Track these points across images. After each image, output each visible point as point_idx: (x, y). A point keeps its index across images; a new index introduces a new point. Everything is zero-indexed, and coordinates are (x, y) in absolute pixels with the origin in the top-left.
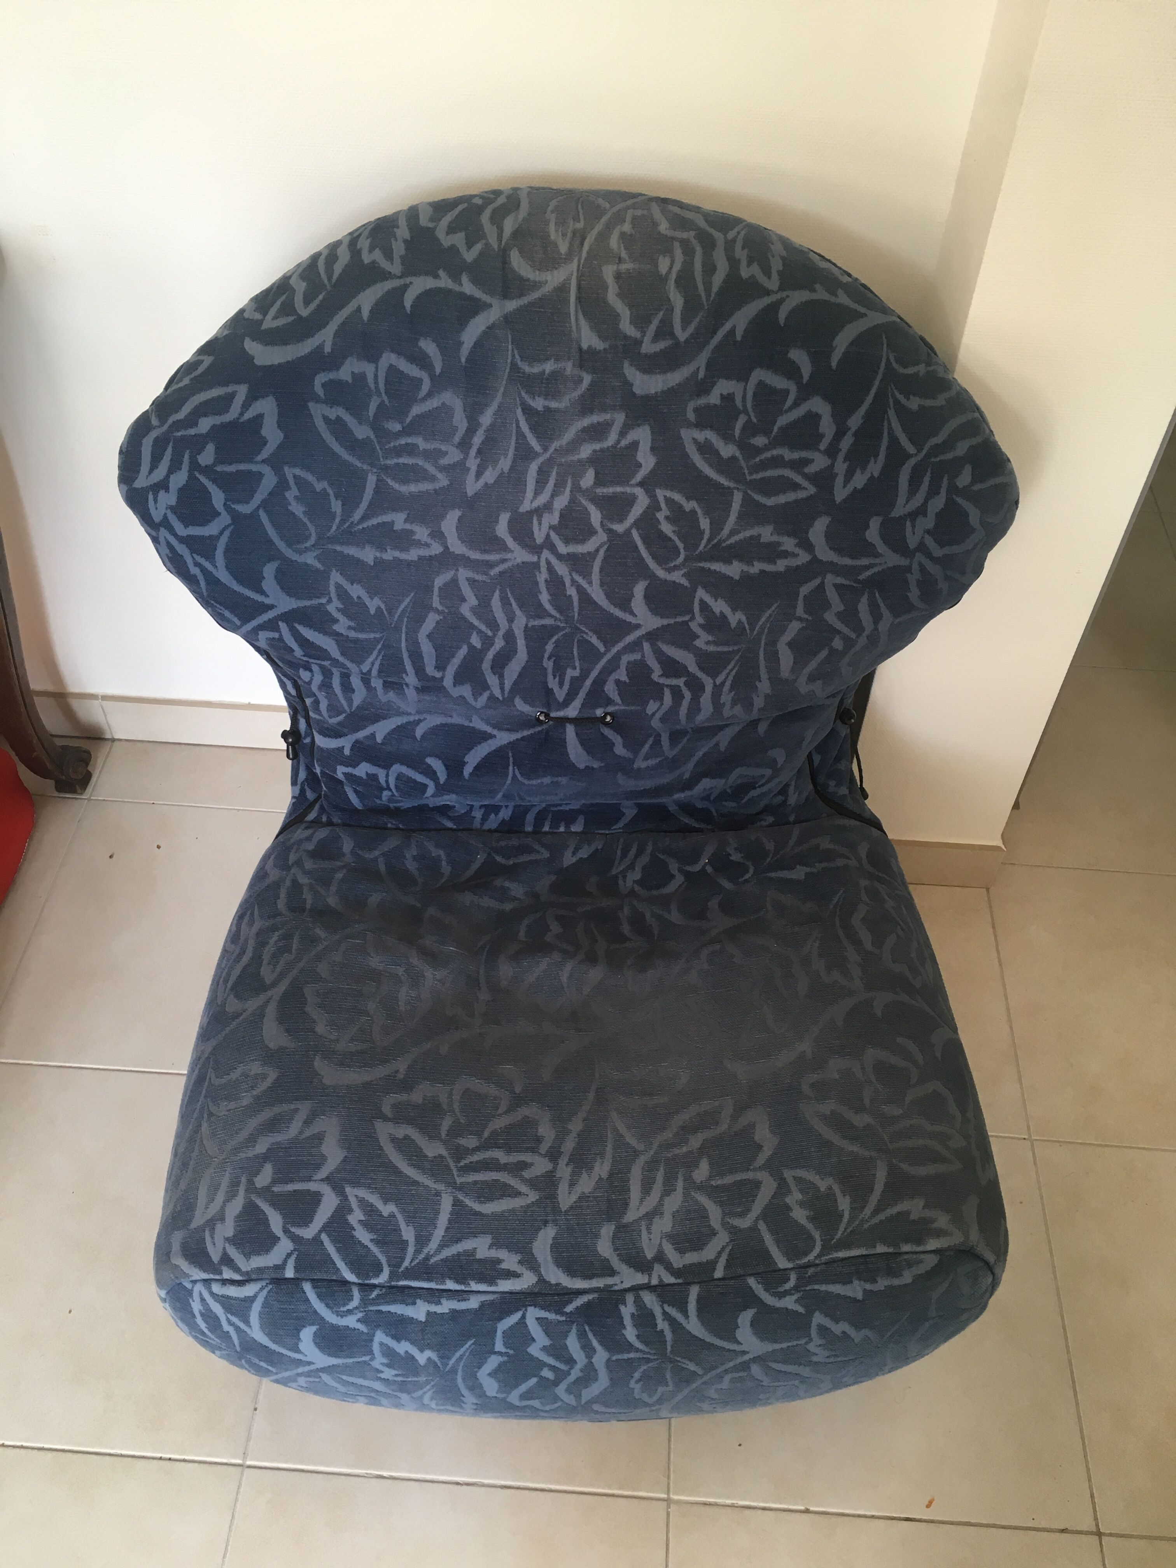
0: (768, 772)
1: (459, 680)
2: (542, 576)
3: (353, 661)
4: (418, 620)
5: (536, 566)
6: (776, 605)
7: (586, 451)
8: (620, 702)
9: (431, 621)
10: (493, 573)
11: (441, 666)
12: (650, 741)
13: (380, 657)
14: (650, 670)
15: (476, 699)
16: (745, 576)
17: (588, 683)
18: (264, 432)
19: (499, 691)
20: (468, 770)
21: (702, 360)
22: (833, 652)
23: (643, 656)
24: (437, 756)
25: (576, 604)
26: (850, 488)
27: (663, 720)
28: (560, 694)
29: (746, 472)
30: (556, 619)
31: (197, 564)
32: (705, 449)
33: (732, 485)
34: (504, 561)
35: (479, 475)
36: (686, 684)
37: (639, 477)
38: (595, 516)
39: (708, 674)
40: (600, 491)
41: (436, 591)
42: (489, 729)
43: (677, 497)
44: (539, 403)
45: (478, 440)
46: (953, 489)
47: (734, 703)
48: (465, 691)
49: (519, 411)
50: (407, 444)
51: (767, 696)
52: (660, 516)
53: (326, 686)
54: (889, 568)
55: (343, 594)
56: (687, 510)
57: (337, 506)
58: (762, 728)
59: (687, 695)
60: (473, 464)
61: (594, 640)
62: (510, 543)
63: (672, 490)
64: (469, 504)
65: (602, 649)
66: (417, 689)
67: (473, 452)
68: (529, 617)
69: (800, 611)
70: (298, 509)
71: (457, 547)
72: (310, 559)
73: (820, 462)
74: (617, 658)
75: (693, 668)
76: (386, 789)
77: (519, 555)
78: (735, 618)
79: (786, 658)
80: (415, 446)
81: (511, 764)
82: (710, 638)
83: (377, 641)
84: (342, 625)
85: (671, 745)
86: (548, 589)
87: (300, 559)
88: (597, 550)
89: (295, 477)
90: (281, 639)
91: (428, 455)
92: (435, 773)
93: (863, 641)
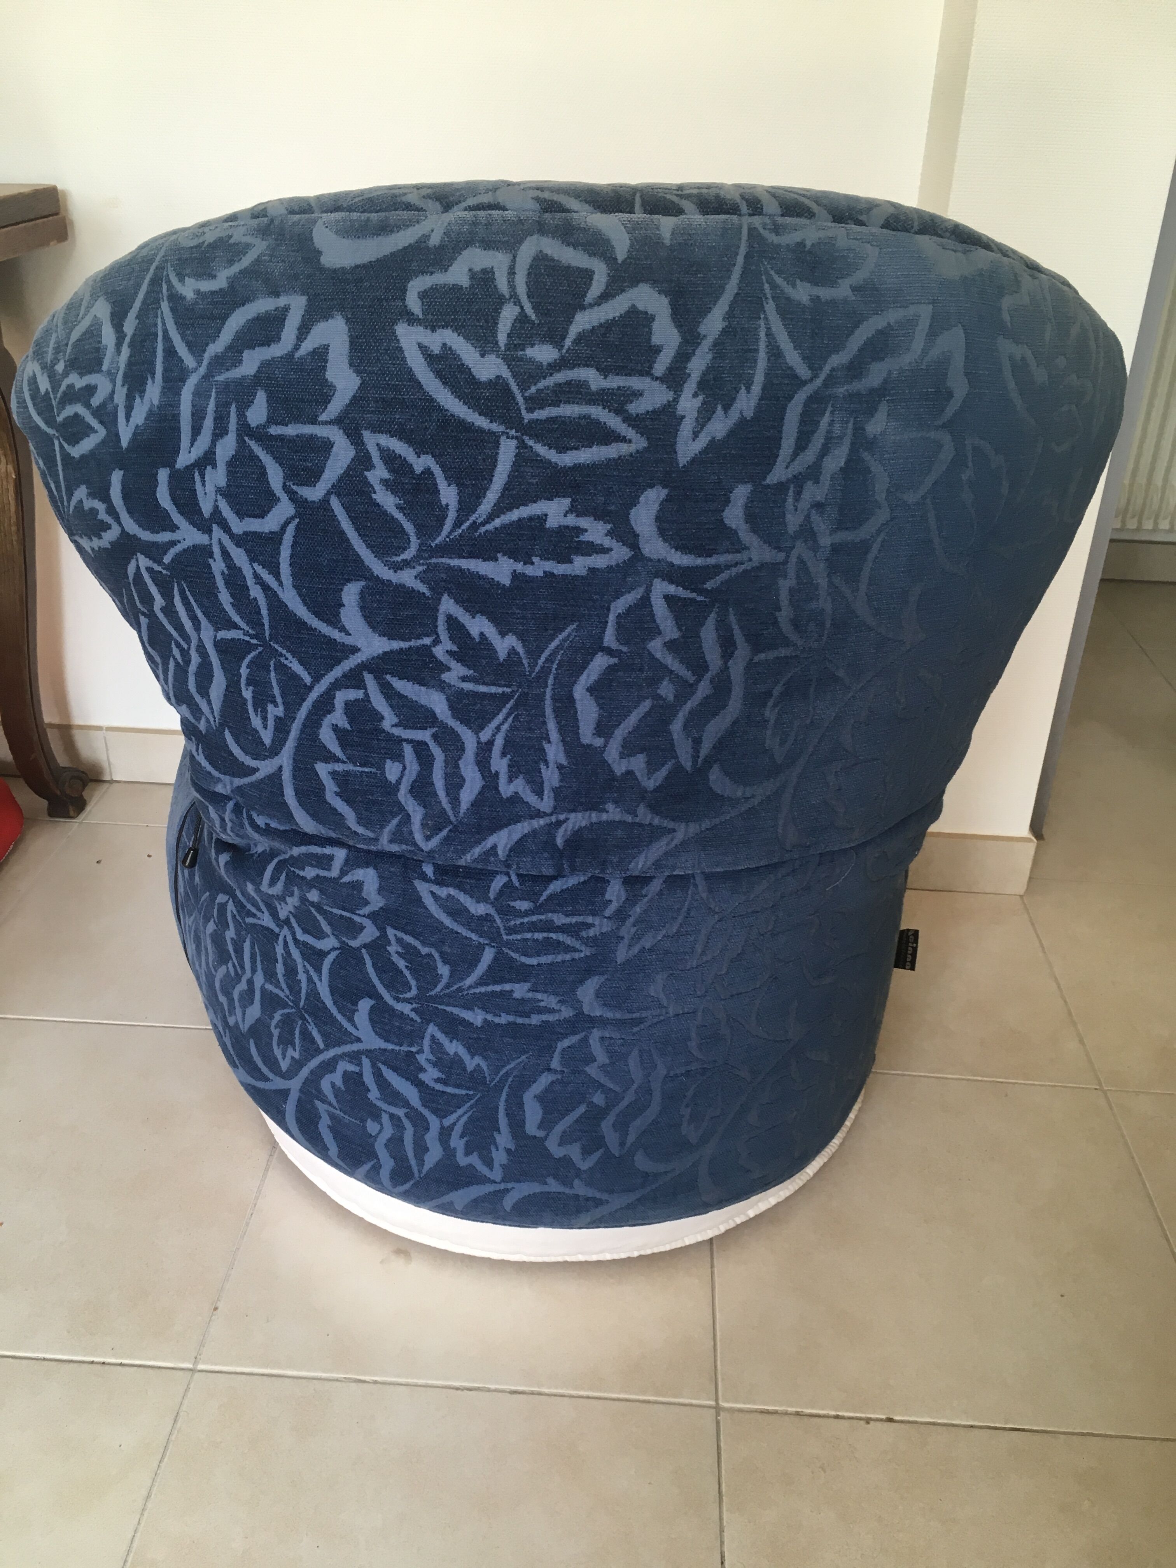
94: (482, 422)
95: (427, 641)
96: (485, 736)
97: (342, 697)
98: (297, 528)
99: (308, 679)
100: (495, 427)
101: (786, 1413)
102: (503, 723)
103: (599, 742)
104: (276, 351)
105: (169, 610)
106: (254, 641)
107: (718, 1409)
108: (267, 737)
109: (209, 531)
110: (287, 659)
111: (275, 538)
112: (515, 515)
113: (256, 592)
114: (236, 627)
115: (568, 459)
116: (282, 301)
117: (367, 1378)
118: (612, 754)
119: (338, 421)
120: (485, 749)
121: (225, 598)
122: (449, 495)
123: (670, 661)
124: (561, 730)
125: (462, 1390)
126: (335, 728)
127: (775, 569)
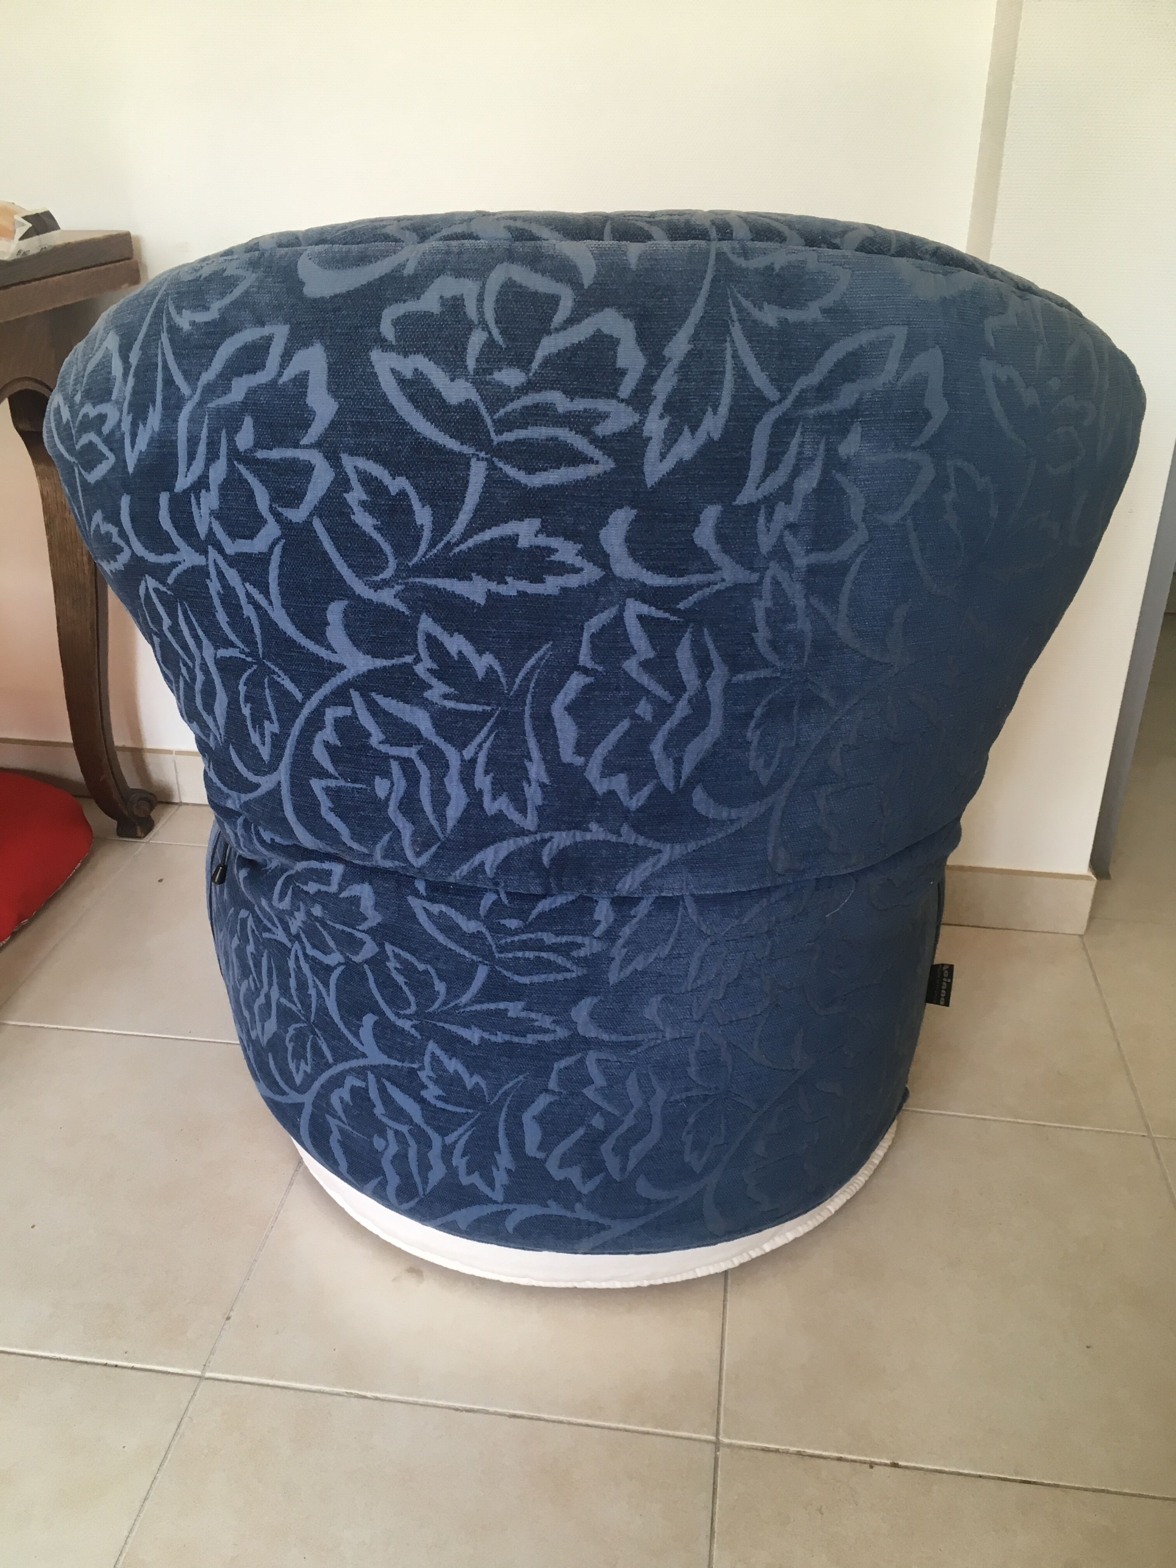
94: (452, 444)
95: (408, 659)
96: (468, 753)
97: (331, 714)
98: (284, 549)
99: (299, 696)
100: (467, 450)
101: (787, 1452)
102: (484, 741)
103: (579, 761)
104: (262, 378)
105: (175, 629)
106: (249, 659)
107: (717, 1445)
108: (265, 752)
109: (205, 553)
110: (279, 676)
111: (264, 559)
112: (487, 535)
113: (248, 611)
114: (232, 645)
115: (537, 480)
116: (267, 330)
117: (369, 1394)
118: (593, 773)
119: (318, 445)
120: (468, 767)
121: (222, 617)
122: (423, 516)
123: (645, 680)
124: (542, 749)
125: (462, 1411)
126: (327, 745)
127: (748, 591)
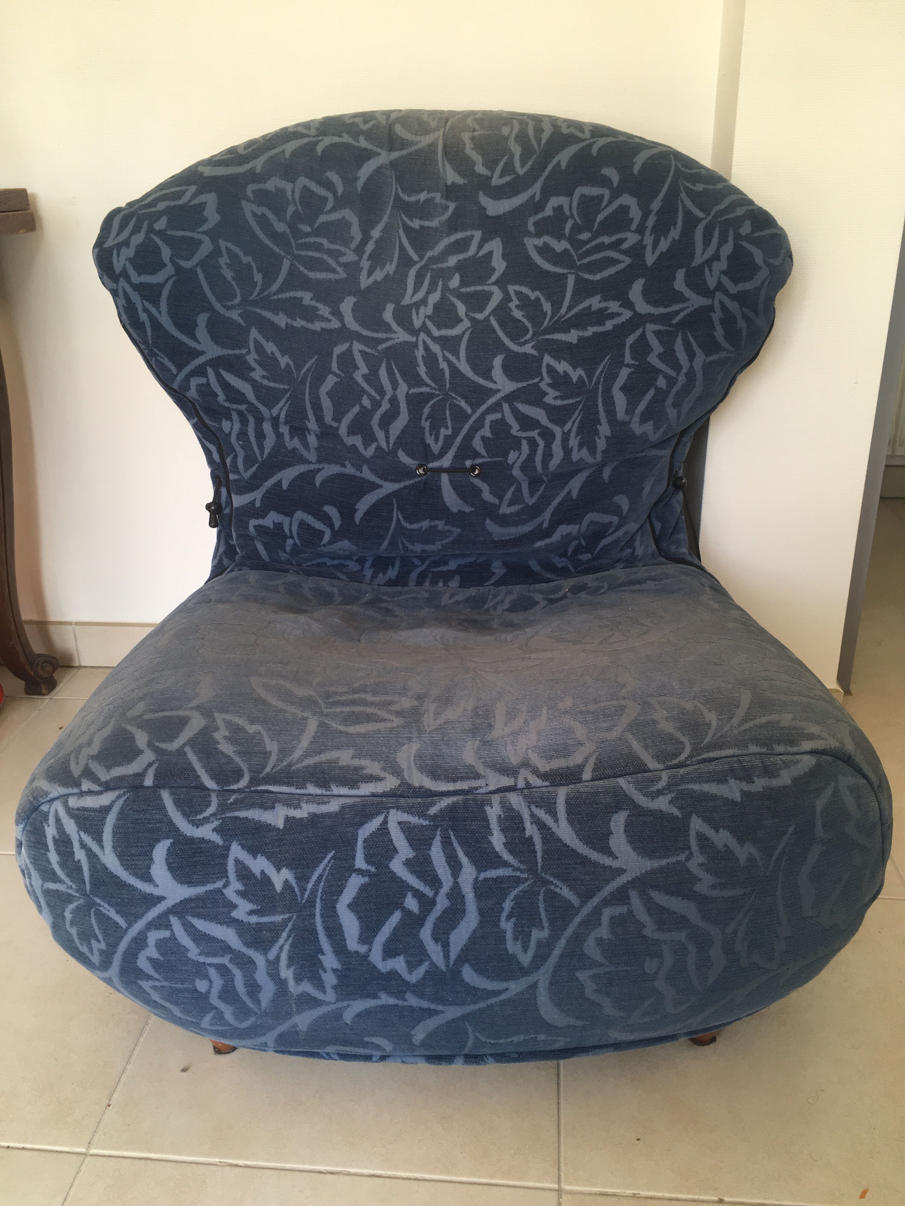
0: (616, 520)
1: (352, 431)
2: (420, 353)
3: (266, 405)
4: (319, 378)
5: (415, 345)
6: (608, 357)
7: (452, 261)
8: (486, 455)
9: (330, 381)
10: (380, 348)
11: (338, 417)
12: (513, 489)
13: (288, 404)
14: (510, 427)
15: (366, 449)
16: (581, 339)
17: (459, 440)
18: (205, 214)
19: (385, 444)
20: (358, 517)
21: (537, 188)
22: (658, 390)
23: (503, 415)
24: (334, 505)
25: (447, 375)
26: (657, 253)
27: (523, 468)
28: (436, 448)
29: (576, 258)
30: (431, 388)
31: (145, 310)
32: (544, 251)
33: (565, 271)
34: (391, 339)
35: (370, 273)
36: (539, 434)
37: (494, 278)
38: (461, 309)
39: (557, 424)
40: (463, 290)
41: (335, 357)
42: (378, 481)
43: (525, 290)
44: (416, 224)
45: (370, 247)
46: (738, 237)
47: (581, 446)
48: (357, 441)
49: (401, 231)
50: (315, 242)
51: (607, 438)
52: (512, 305)
53: (243, 435)
54: (696, 310)
55: (259, 349)
56: (533, 299)
57: (258, 278)
58: (606, 473)
59: (541, 443)
60: (365, 264)
61: (463, 404)
62: (394, 326)
63: (520, 285)
64: (362, 294)
65: (469, 411)
66: (317, 436)
67: (366, 256)
68: (410, 386)
69: (628, 359)
70: (228, 273)
71: (352, 325)
72: (234, 315)
73: (632, 239)
74: (482, 419)
75: (544, 421)
76: (290, 537)
77: (401, 336)
78: (576, 374)
79: (620, 400)
80: (321, 244)
81: (395, 509)
82: (558, 394)
83: (286, 391)
84: (258, 374)
85: (530, 492)
86: (424, 363)
87: (228, 314)
88: (464, 333)
89: (227, 248)
90: (208, 384)
91: (330, 252)
92: (330, 519)
93: (682, 380)
